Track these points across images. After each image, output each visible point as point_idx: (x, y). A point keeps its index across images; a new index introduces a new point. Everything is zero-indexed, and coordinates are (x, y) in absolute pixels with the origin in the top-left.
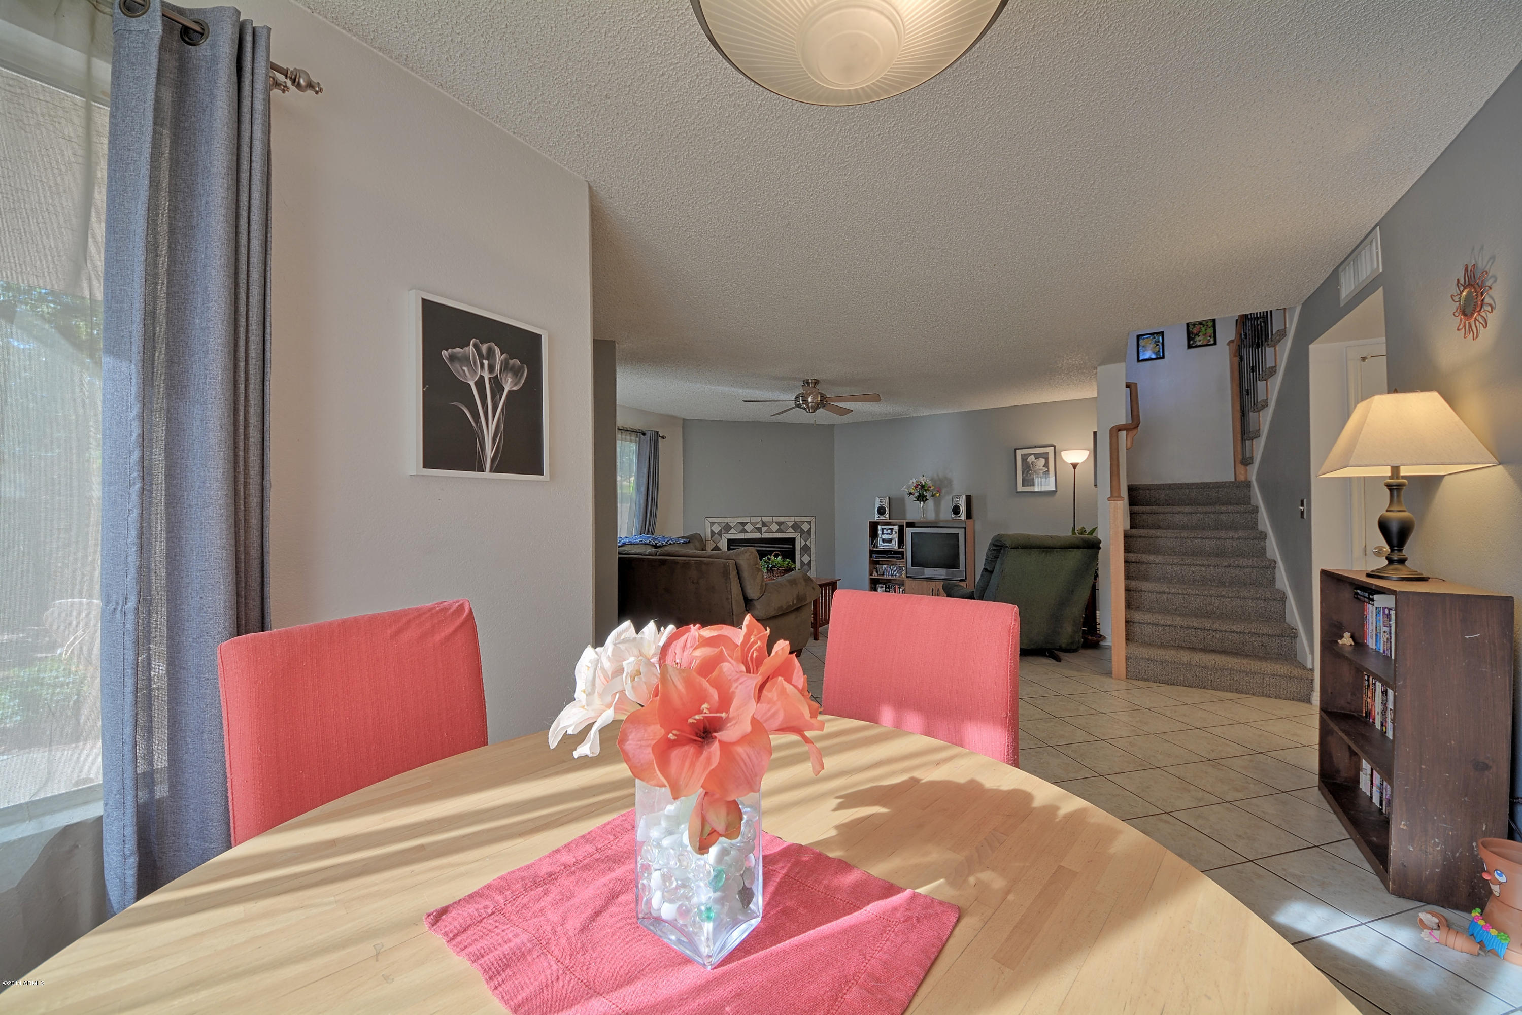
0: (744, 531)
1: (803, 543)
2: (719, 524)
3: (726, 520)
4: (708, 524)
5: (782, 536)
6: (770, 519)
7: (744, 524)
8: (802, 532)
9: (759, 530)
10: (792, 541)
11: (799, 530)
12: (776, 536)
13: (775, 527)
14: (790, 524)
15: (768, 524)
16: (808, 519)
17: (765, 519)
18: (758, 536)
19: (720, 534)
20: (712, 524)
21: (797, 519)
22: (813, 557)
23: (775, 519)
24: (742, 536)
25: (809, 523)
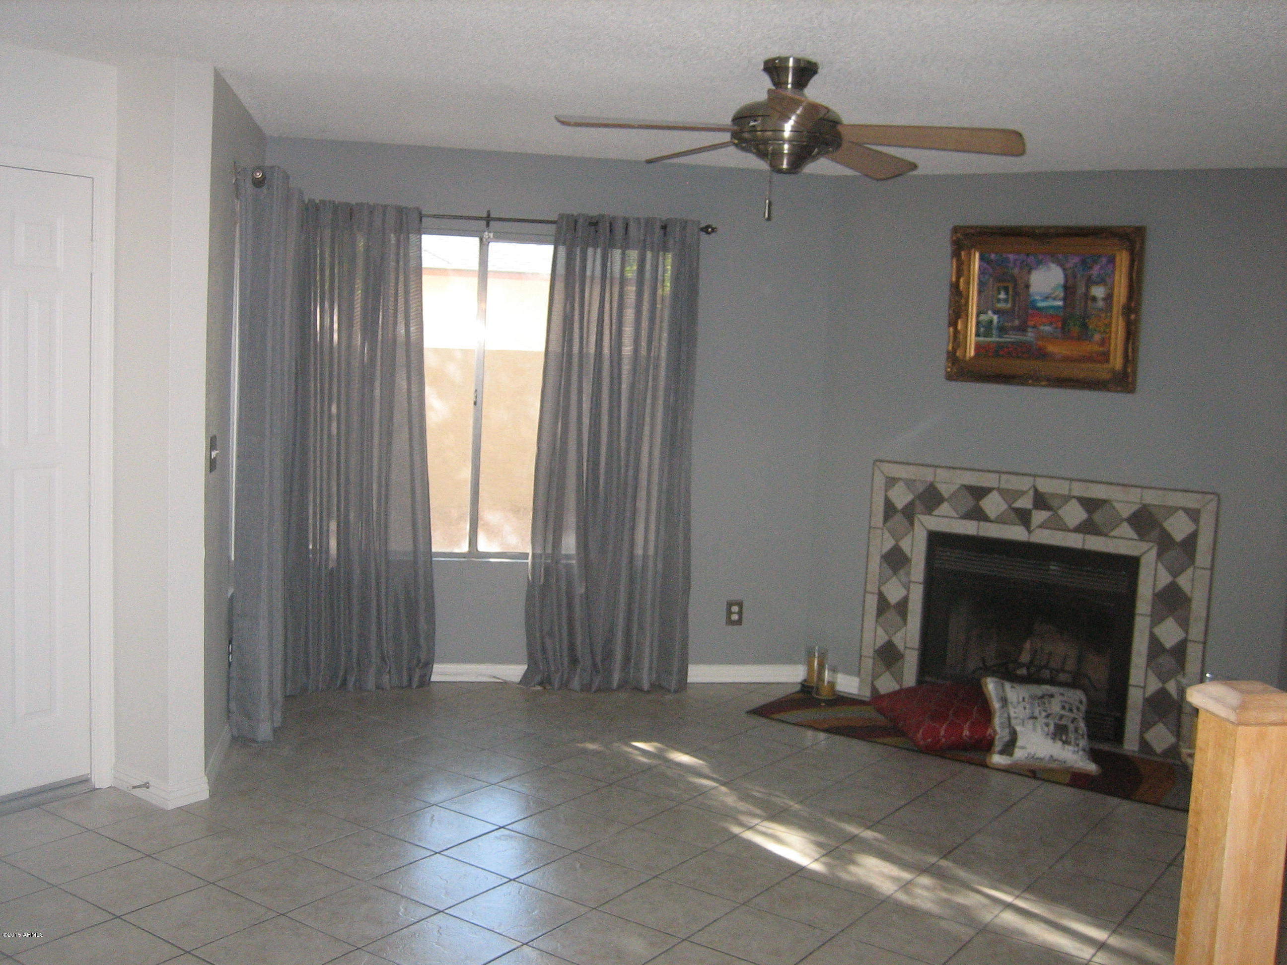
0: (977, 514)
1: (1165, 579)
2: (909, 483)
3: (928, 475)
4: (880, 481)
5: (1095, 544)
6: (1062, 488)
7: (979, 493)
8: (1165, 542)
9: (1024, 517)
10: (1131, 565)
11: (1155, 534)
12: (1074, 541)
13: (1074, 514)
14: (1126, 511)
15: (1055, 503)
16: (1191, 502)
17: (1045, 486)
18: (1016, 533)
19: (909, 513)
20: (891, 482)
21: (1151, 498)
22: (1196, 631)
23: (1079, 490)
24: (969, 528)
25: (1194, 515)
